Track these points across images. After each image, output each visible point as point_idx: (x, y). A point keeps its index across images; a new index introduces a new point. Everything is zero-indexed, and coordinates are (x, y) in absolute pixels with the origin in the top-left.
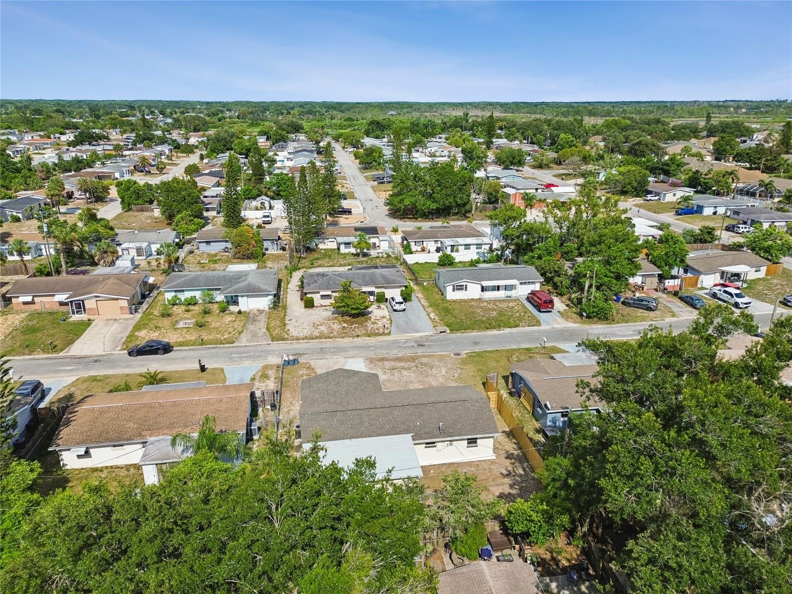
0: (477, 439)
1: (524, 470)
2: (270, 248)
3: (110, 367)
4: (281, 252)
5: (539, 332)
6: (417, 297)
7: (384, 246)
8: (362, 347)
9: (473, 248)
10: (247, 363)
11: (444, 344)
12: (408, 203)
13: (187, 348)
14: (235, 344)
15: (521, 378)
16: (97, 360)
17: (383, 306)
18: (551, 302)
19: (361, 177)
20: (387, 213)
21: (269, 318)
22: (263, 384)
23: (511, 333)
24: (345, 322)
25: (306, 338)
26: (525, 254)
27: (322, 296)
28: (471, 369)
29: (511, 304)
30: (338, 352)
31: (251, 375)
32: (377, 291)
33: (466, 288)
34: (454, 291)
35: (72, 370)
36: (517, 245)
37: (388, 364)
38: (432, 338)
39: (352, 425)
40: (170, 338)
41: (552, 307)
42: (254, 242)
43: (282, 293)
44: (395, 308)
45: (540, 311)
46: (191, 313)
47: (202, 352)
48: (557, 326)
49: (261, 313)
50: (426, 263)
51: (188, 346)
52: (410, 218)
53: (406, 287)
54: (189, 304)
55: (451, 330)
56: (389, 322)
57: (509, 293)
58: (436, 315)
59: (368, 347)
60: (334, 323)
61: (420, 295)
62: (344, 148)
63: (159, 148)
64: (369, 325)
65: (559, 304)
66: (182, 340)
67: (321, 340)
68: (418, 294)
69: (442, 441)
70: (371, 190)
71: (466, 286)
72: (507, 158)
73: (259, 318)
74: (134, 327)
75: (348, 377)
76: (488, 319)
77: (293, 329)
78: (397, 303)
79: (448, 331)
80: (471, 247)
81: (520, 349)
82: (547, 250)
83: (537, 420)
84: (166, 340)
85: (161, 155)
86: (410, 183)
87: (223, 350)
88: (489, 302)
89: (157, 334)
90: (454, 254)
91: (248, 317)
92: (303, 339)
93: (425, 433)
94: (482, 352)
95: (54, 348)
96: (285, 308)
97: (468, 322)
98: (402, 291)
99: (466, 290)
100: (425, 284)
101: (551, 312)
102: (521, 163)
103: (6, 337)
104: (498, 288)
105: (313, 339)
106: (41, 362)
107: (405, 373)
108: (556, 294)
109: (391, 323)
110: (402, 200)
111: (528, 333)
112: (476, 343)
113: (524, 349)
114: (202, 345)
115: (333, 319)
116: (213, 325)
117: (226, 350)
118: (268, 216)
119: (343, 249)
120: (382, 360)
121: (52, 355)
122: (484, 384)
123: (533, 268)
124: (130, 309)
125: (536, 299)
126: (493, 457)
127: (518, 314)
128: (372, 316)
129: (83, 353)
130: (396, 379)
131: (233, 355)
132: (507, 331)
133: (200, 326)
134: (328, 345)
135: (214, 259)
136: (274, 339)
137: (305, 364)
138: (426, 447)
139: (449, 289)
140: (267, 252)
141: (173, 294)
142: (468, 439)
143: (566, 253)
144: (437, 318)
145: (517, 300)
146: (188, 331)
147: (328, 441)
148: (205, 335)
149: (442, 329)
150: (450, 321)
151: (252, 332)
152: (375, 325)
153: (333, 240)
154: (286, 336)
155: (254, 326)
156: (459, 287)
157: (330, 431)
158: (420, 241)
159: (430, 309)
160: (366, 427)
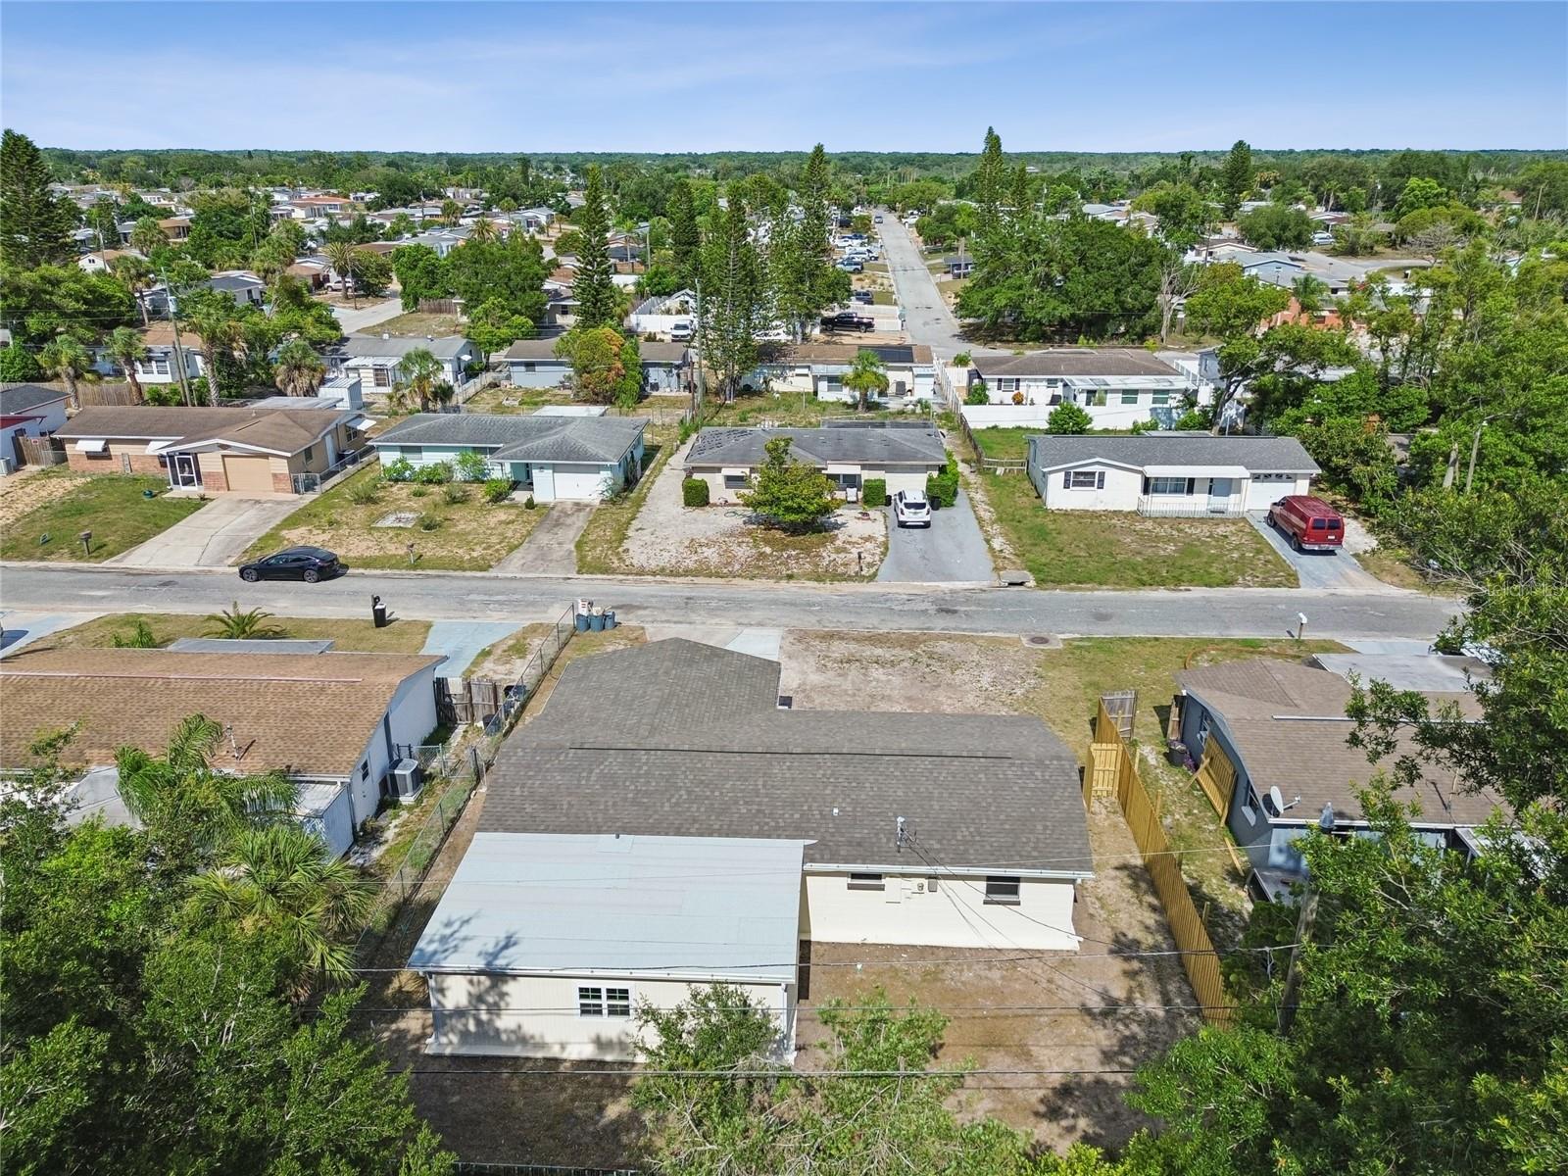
0: (1017, 879)
1: (1166, 1001)
2: (662, 385)
3: (186, 600)
4: (687, 393)
5: (1291, 601)
6: (971, 499)
7: (923, 390)
8: (793, 604)
9: (1145, 401)
10: (494, 617)
11: (1013, 614)
12: (1004, 302)
13: (378, 572)
14: (492, 573)
15: (1205, 714)
16: (168, 582)
17: (873, 513)
18: (1337, 527)
19: (919, 266)
20: (958, 331)
21: (591, 522)
22: (502, 669)
23: (1208, 600)
24: (767, 542)
25: (662, 571)
26: (1279, 414)
27: (729, 479)
28: (1068, 680)
29: (1221, 530)
30: (725, 609)
31: (485, 645)
32: (866, 475)
33: (1101, 481)
35: (103, 597)
36: (1262, 392)
37: (839, 649)
38: (984, 595)
39: (637, 791)
40: (349, 546)
41: (1339, 541)
42: (619, 365)
43: (647, 472)
44: (902, 518)
45: (1301, 550)
46: (425, 499)
47: (406, 583)
48: (1347, 591)
49: (579, 510)
50: (1019, 428)
51: (382, 568)
52: (1008, 342)
53: (942, 469)
54: (430, 481)
55: (1041, 582)
56: (878, 551)
57: (1218, 502)
58: (1010, 542)
59: (807, 606)
60: (739, 544)
61: (978, 497)
62: (900, 217)
63: (530, 213)
64: (828, 554)
65: (1356, 535)
66: (377, 553)
67: (696, 580)
68: (974, 492)
69: (903, 875)
70: (934, 291)
71: (1102, 474)
72: (1269, 228)
73: (569, 521)
74: (286, 520)
76: (1149, 561)
77: (638, 550)
78: (908, 506)
79: (1032, 583)
80: (1140, 397)
81: (1224, 641)
82: (1340, 400)
83: (1238, 842)
84: (339, 552)
85: (529, 224)
86: (1013, 257)
87: (456, 584)
88: (1161, 520)
89: (327, 536)
90: (1091, 411)
91: (547, 515)
92: (654, 574)
93: (850, 843)
94: (1111, 641)
95: (97, 550)
96: (640, 503)
97: (1092, 565)
98: (930, 480)
99: (1101, 486)
100: (1000, 471)
101: (1332, 553)
102: (1301, 241)
103: (18, 520)
104: (1190, 486)
105: (678, 575)
106: (52, 575)
107: (877, 673)
108: (1352, 513)
109: (884, 554)
110: (991, 297)
111: (1255, 604)
112: (1101, 618)
113: (1237, 641)
114: (415, 567)
115: (742, 534)
116: (461, 526)
117: (464, 583)
118: (685, 327)
119: (826, 394)
120: (830, 636)
121: (86, 565)
122: (1093, 723)
123: (1293, 442)
124: (296, 481)
125: (1295, 519)
126: (1072, 943)
127: (1235, 555)
128: (841, 536)
129: (152, 566)
130: (847, 685)
131: (471, 597)
132: (1198, 592)
133: (428, 527)
134: (708, 593)
135: (535, 399)
136: (584, 567)
137: (632, 629)
138: (851, 887)
139: (1056, 481)
140: (654, 393)
141: (397, 455)
142: (989, 878)
143: (1395, 413)
144: (1008, 550)
145: (1241, 520)
146: (397, 535)
147: (554, 831)
148: (430, 548)
149: (1016, 576)
150: (1043, 560)
151: (540, 548)
152: (842, 555)
153: (805, 371)
154: (616, 563)
155: (550, 536)
156: (1082, 478)
157: (569, 803)
158: (1011, 380)
159: (995, 526)
160: (677, 804)
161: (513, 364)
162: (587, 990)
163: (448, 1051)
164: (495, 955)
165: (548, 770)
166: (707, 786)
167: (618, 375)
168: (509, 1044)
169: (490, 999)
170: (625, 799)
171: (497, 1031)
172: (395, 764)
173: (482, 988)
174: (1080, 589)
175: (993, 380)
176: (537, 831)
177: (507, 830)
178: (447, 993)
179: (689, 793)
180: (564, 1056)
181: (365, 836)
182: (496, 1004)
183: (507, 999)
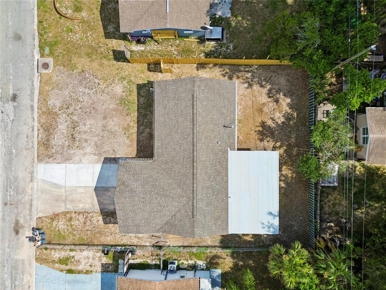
107: (83, 128)
130: (95, 139)
165: (205, 222)
179: (213, 182)
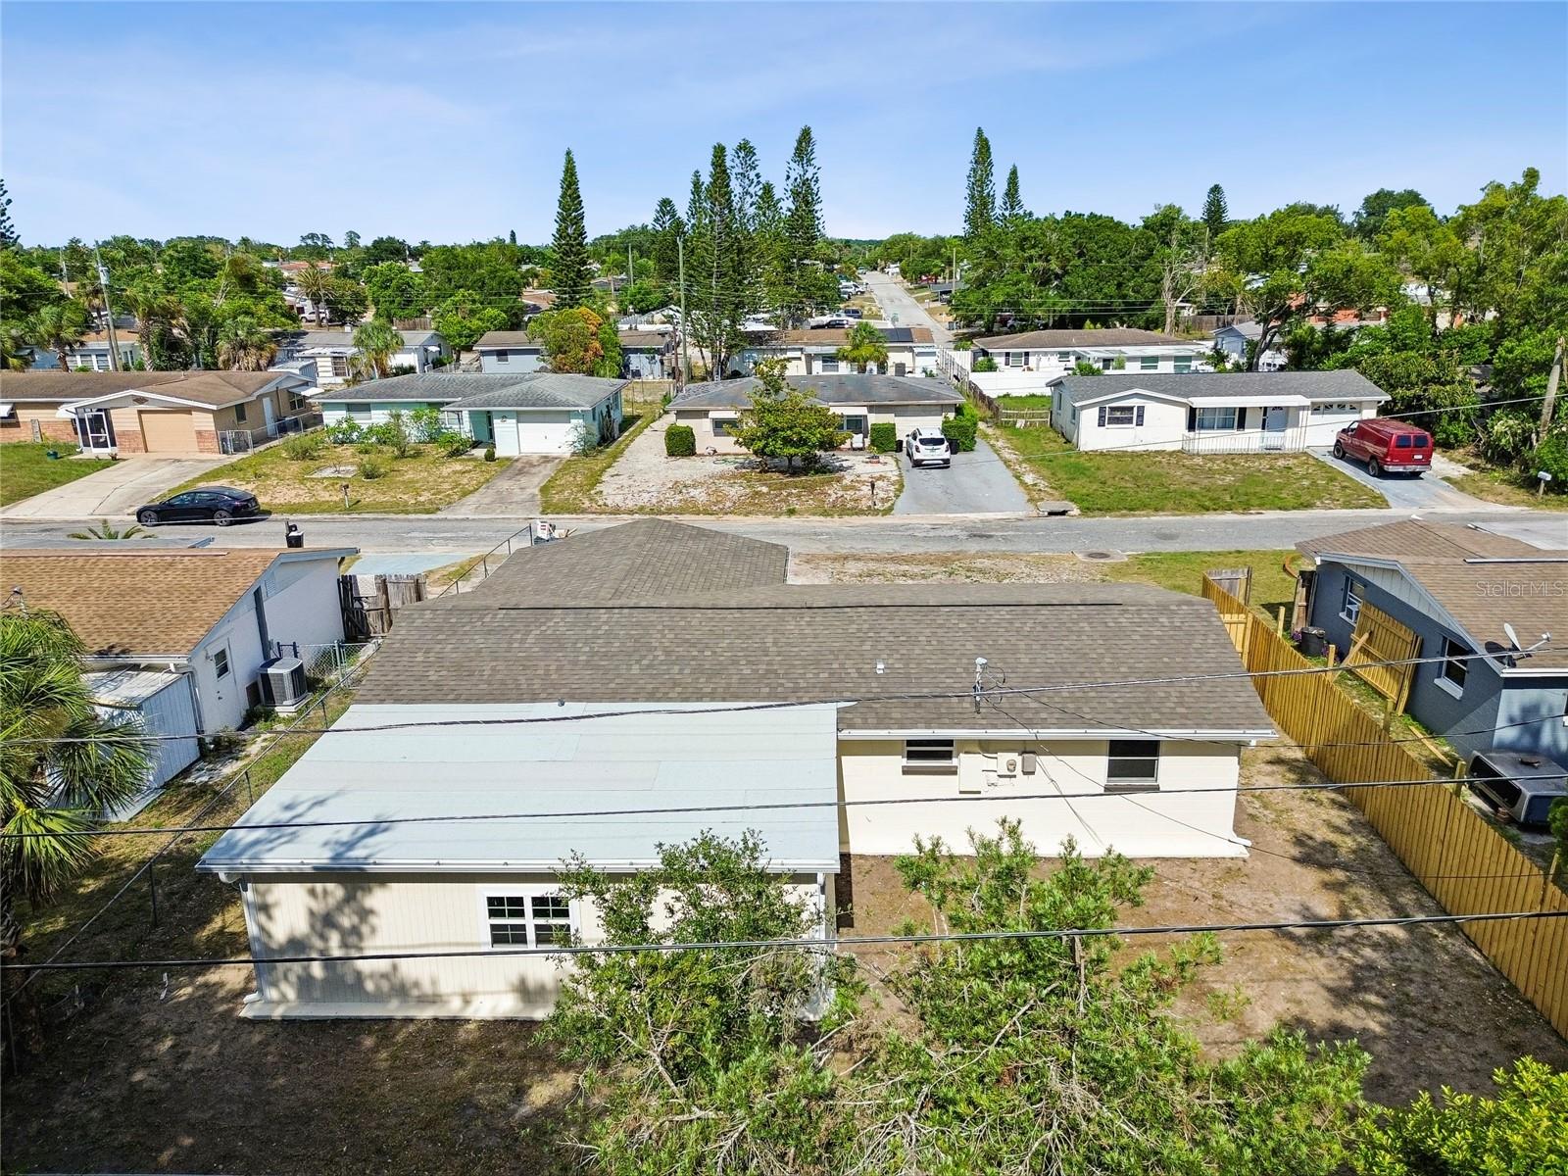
0: (1155, 747)
2: (644, 372)
4: (669, 378)
5: (1383, 520)
6: (992, 446)
8: (795, 535)
9: (1166, 366)
10: (437, 550)
11: (1057, 537)
13: (304, 516)
14: (440, 515)
16: (50, 529)
17: (884, 458)
18: (1424, 445)
21: (559, 471)
23: (1287, 521)
24: (763, 483)
25: (641, 510)
27: (718, 424)
29: (1281, 464)
31: (422, 571)
32: (874, 419)
33: (1141, 416)
34: (1101, 424)
37: (857, 566)
38: (1020, 523)
39: (593, 654)
40: (276, 495)
41: (1426, 465)
42: (597, 345)
43: (626, 433)
44: (917, 456)
45: (1381, 476)
46: (371, 456)
47: (337, 525)
48: (1449, 510)
49: (546, 462)
50: (1033, 396)
51: (311, 512)
53: (959, 410)
54: (380, 442)
55: (1087, 511)
56: (892, 488)
57: (1274, 437)
58: (1043, 477)
59: (812, 535)
60: (731, 485)
61: (1000, 444)
64: (834, 492)
65: (1444, 462)
66: (307, 500)
67: (682, 517)
68: (995, 440)
69: (986, 746)
70: (922, 310)
71: (1141, 409)
73: (534, 470)
74: (205, 474)
75: (671, 539)
76: (1208, 489)
77: (613, 492)
78: (924, 442)
79: (1076, 512)
80: (1160, 364)
84: (263, 499)
87: (392, 525)
88: (1212, 457)
89: (250, 487)
91: (510, 466)
92: (630, 512)
94: (1186, 554)
96: (617, 455)
97: (1142, 495)
98: (948, 420)
99: (1140, 423)
100: (1020, 423)
101: (1419, 476)
104: (1241, 418)
105: (658, 513)
109: (900, 490)
111: (1345, 521)
112: (1166, 537)
114: (349, 512)
115: (734, 477)
116: (407, 477)
117: (406, 524)
120: (844, 558)
123: (1353, 373)
124: (223, 439)
125: (1365, 445)
126: (1231, 846)
127: (1305, 483)
128: (848, 476)
131: (413, 534)
132: (1273, 515)
133: (368, 477)
136: (549, 508)
138: (906, 771)
139: (1089, 417)
141: (342, 414)
142: (1113, 747)
144: (1043, 484)
145: (1303, 456)
146: (333, 485)
147: (468, 701)
148: (370, 494)
149: (1058, 506)
150: (1084, 491)
151: (498, 492)
152: (851, 492)
153: (798, 354)
154: (587, 504)
155: (511, 483)
156: (1118, 414)
157: (493, 669)
158: (1019, 355)
159: (1024, 465)
160: (649, 666)
161: (484, 353)
162: (500, 901)
163: (278, 1013)
164: (351, 845)
166: (693, 645)
167: (596, 354)
168: (378, 997)
169: (346, 921)
170: (575, 663)
171: (359, 976)
172: (270, 663)
173: (331, 902)
174: (1134, 516)
175: (1000, 354)
176: (441, 701)
177: (397, 701)
178: (276, 913)
179: (668, 653)
180: (468, 1013)
181: (219, 749)
182: (355, 931)
183: (373, 920)
